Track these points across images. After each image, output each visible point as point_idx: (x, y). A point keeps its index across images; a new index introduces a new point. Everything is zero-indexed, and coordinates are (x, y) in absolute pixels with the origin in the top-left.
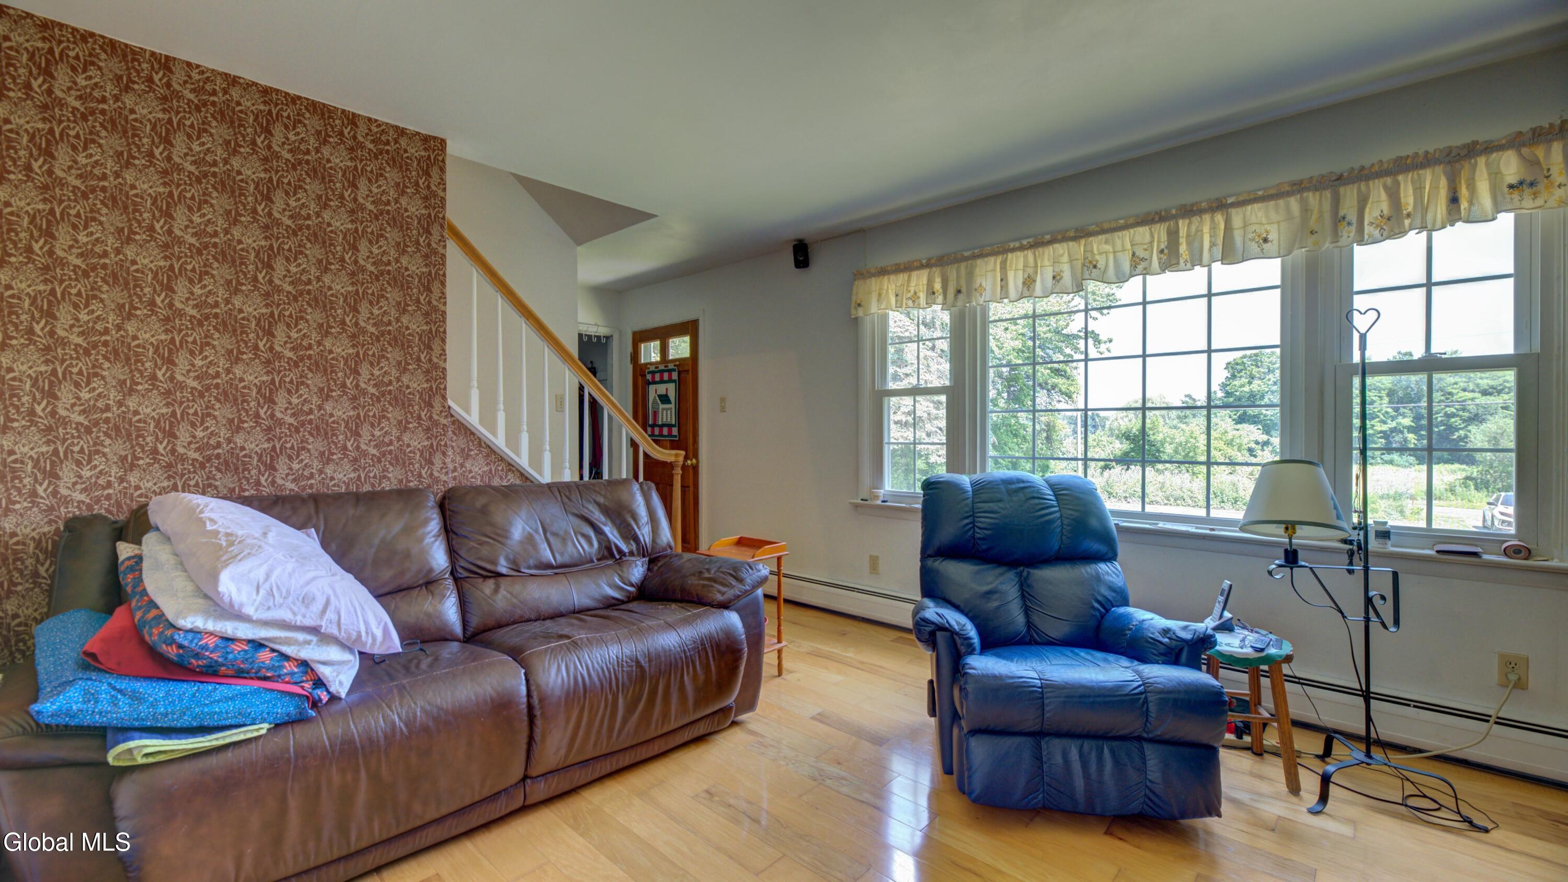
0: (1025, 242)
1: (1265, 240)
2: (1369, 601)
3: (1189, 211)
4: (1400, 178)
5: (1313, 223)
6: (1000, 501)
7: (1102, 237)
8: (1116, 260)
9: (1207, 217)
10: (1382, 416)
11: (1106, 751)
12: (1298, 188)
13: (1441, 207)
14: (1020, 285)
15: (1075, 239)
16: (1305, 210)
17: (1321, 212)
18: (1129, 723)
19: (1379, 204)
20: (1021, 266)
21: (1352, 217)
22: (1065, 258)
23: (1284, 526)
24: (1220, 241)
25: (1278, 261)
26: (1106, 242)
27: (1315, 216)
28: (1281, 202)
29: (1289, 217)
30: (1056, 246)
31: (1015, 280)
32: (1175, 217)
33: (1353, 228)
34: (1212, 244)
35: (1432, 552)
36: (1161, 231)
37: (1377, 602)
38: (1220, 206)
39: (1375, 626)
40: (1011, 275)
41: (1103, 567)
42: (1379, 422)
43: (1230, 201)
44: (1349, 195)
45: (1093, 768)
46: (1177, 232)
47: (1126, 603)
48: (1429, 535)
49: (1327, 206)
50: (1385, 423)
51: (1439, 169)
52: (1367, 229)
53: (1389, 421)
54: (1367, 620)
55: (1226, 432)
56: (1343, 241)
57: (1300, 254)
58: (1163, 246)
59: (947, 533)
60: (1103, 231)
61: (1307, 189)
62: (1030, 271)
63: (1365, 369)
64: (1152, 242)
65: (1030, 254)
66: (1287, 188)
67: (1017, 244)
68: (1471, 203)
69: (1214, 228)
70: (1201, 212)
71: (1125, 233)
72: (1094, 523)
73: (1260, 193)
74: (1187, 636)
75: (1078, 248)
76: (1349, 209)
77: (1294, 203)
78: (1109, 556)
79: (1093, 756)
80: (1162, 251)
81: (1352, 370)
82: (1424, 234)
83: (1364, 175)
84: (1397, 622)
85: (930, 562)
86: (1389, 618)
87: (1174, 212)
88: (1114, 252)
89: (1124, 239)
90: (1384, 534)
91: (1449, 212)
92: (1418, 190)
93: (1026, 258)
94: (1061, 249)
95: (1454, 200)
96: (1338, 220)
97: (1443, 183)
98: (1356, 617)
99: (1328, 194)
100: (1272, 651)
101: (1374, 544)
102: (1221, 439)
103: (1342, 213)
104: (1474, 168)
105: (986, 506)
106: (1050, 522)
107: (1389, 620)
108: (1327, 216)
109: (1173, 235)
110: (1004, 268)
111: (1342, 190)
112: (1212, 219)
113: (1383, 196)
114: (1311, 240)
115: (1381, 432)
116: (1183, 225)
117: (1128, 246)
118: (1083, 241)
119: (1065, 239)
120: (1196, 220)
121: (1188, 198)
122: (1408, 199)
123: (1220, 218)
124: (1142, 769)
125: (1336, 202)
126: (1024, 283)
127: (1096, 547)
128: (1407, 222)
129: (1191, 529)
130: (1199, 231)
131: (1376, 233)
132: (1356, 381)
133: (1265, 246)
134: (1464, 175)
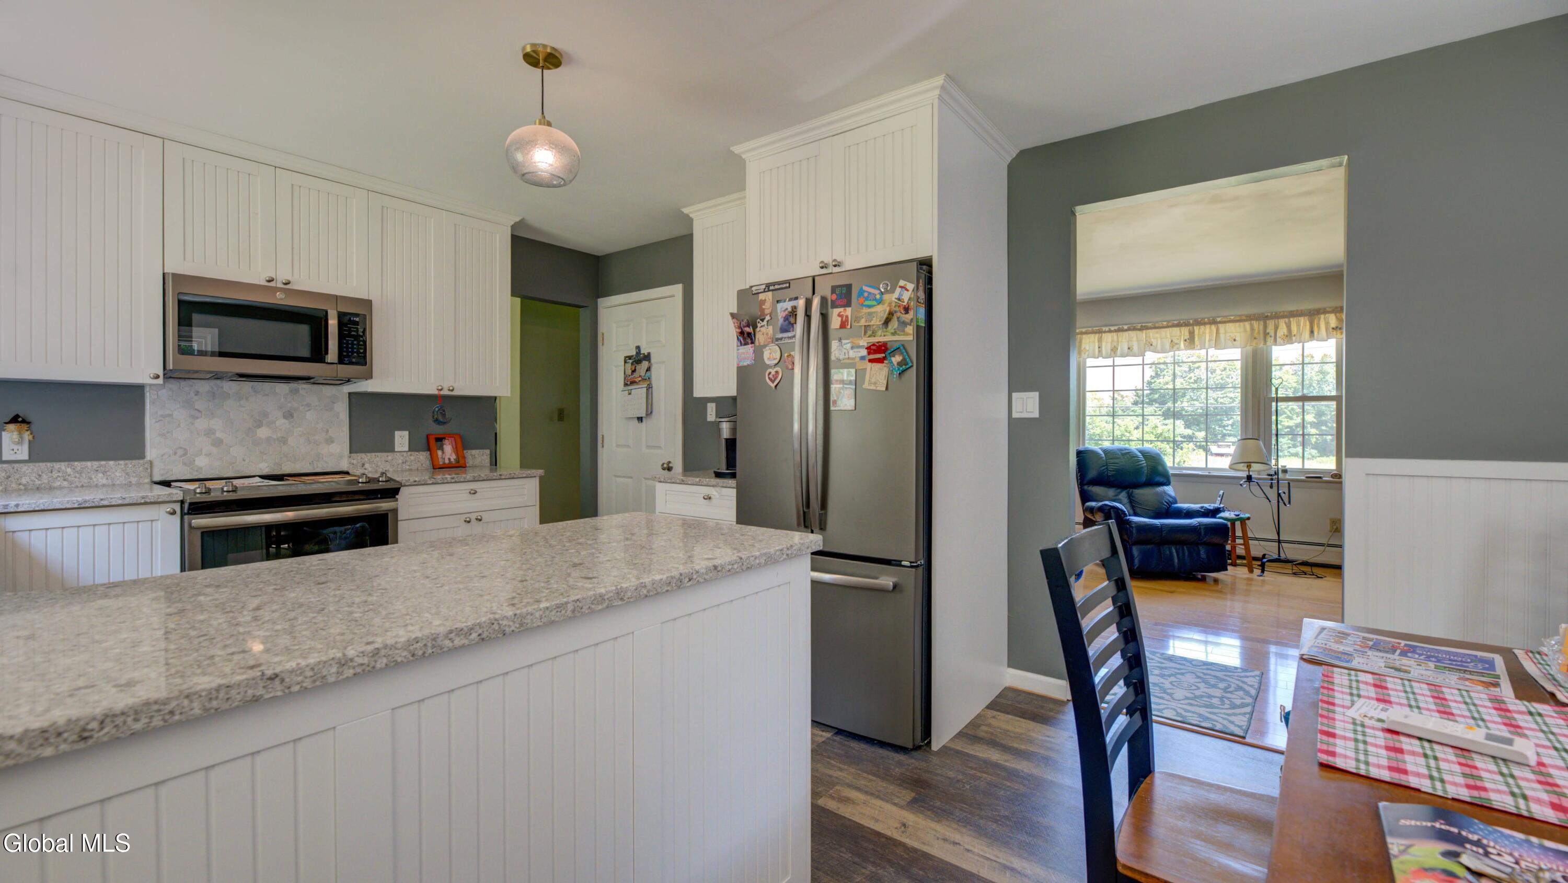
0: (1112, 328)
1: (1235, 340)
2: (1279, 495)
3: (1199, 323)
4: (1291, 319)
5: (1255, 335)
6: (1118, 458)
7: (1154, 331)
8: (1162, 342)
9: (1208, 327)
10: (1288, 413)
11: (1185, 548)
12: (1249, 318)
13: (1307, 333)
14: (1109, 351)
15: (1141, 329)
16: (1252, 329)
17: (1259, 330)
18: (1192, 537)
19: (1283, 330)
20: (1110, 340)
21: (1272, 333)
22: (1135, 339)
23: (1246, 465)
24: (1214, 339)
25: (1240, 350)
26: (1157, 333)
27: (1256, 331)
28: (1242, 324)
29: (1245, 331)
30: (1130, 332)
31: (1106, 347)
32: (1193, 325)
33: (1273, 338)
34: (1210, 340)
35: (1303, 478)
36: (1185, 331)
37: (1283, 495)
38: (1213, 322)
39: (1281, 504)
40: (1104, 345)
41: (1166, 488)
42: (1286, 417)
43: (1219, 319)
44: (1271, 324)
45: (1181, 554)
46: (1193, 332)
47: (1176, 503)
48: (1302, 471)
49: (1261, 328)
50: (1291, 418)
51: (1306, 318)
52: (1278, 339)
53: (1295, 417)
54: (1278, 502)
55: (1156, 427)
56: (1268, 343)
57: (1249, 348)
58: (1186, 338)
59: (1092, 474)
60: (1155, 328)
61: (1253, 320)
62: (1115, 344)
63: (1278, 400)
64: (1181, 336)
65: (1115, 334)
66: (1244, 318)
67: (1107, 329)
68: (1318, 333)
69: (1211, 332)
70: (1205, 324)
71: (1167, 330)
72: (1160, 468)
73: (1232, 318)
74: (1212, 508)
75: (1143, 335)
76: (1271, 329)
77: (1247, 324)
78: (1168, 483)
79: (1181, 551)
80: (1186, 340)
81: (1272, 399)
82: (1301, 344)
83: (1277, 316)
84: (1289, 502)
85: (1086, 487)
86: (1286, 501)
87: (1191, 322)
88: (1161, 339)
89: (1167, 332)
90: (1285, 471)
91: (1310, 337)
92: (1298, 326)
93: (1112, 337)
94: (1133, 334)
95: (1312, 332)
96: (1266, 334)
97: (1308, 324)
98: (1274, 502)
99: (1262, 323)
100: (1242, 516)
101: (1281, 475)
102: (1152, 433)
103: (1268, 331)
104: (1319, 319)
105: (1112, 461)
106: (1142, 467)
107: (1287, 502)
108: (1261, 332)
109: (1192, 334)
110: (1100, 340)
111: (1268, 322)
112: (1210, 328)
113: (1285, 326)
114: (1255, 341)
115: (1288, 427)
116: (1196, 328)
117: (1169, 336)
118: (1144, 331)
119: (1135, 329)
120: (1202, 327)
121: (1199, 316)
122: (1294, 329)
123: (1214, 327)
124: (1199, 554)
125: (1265, 327)
126: (1112, 350)
127: (1162, 480)
128: (1294, 338)
129: (1200, 473)
130: (1204, 333)
131: (1282, 341)
132: (1274, 404)
133: (1235, 343)
134: (1316, 321)
